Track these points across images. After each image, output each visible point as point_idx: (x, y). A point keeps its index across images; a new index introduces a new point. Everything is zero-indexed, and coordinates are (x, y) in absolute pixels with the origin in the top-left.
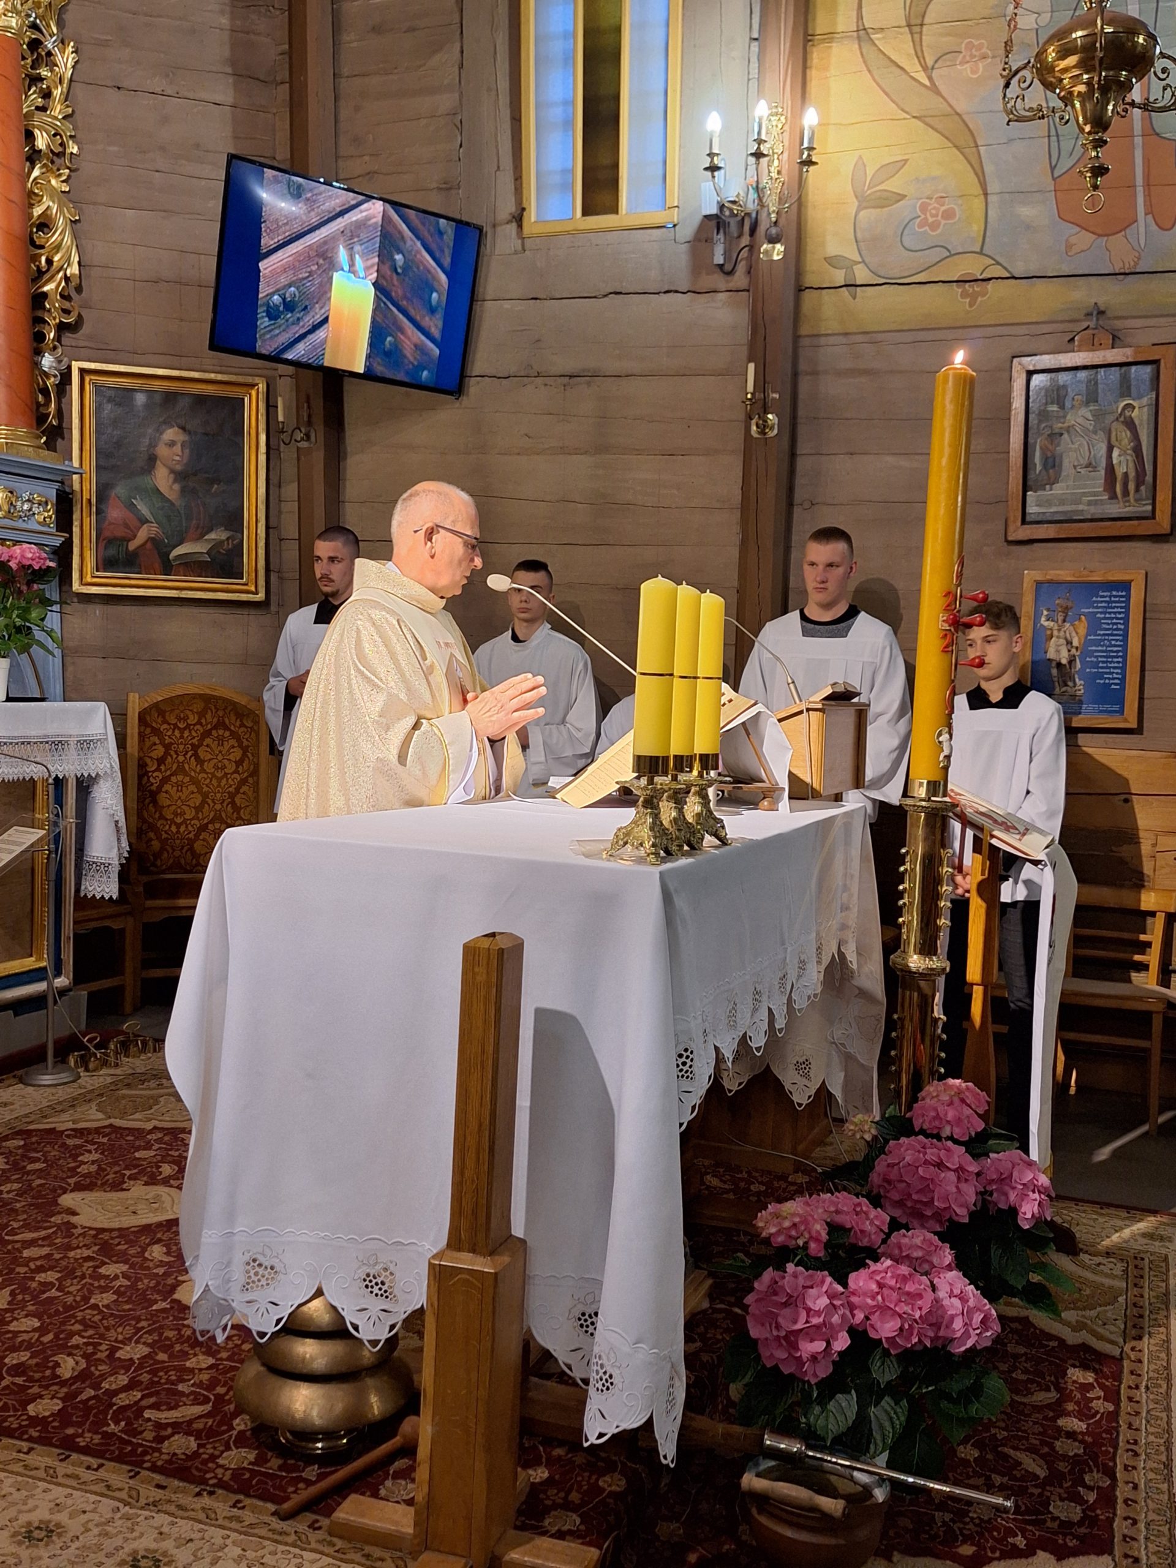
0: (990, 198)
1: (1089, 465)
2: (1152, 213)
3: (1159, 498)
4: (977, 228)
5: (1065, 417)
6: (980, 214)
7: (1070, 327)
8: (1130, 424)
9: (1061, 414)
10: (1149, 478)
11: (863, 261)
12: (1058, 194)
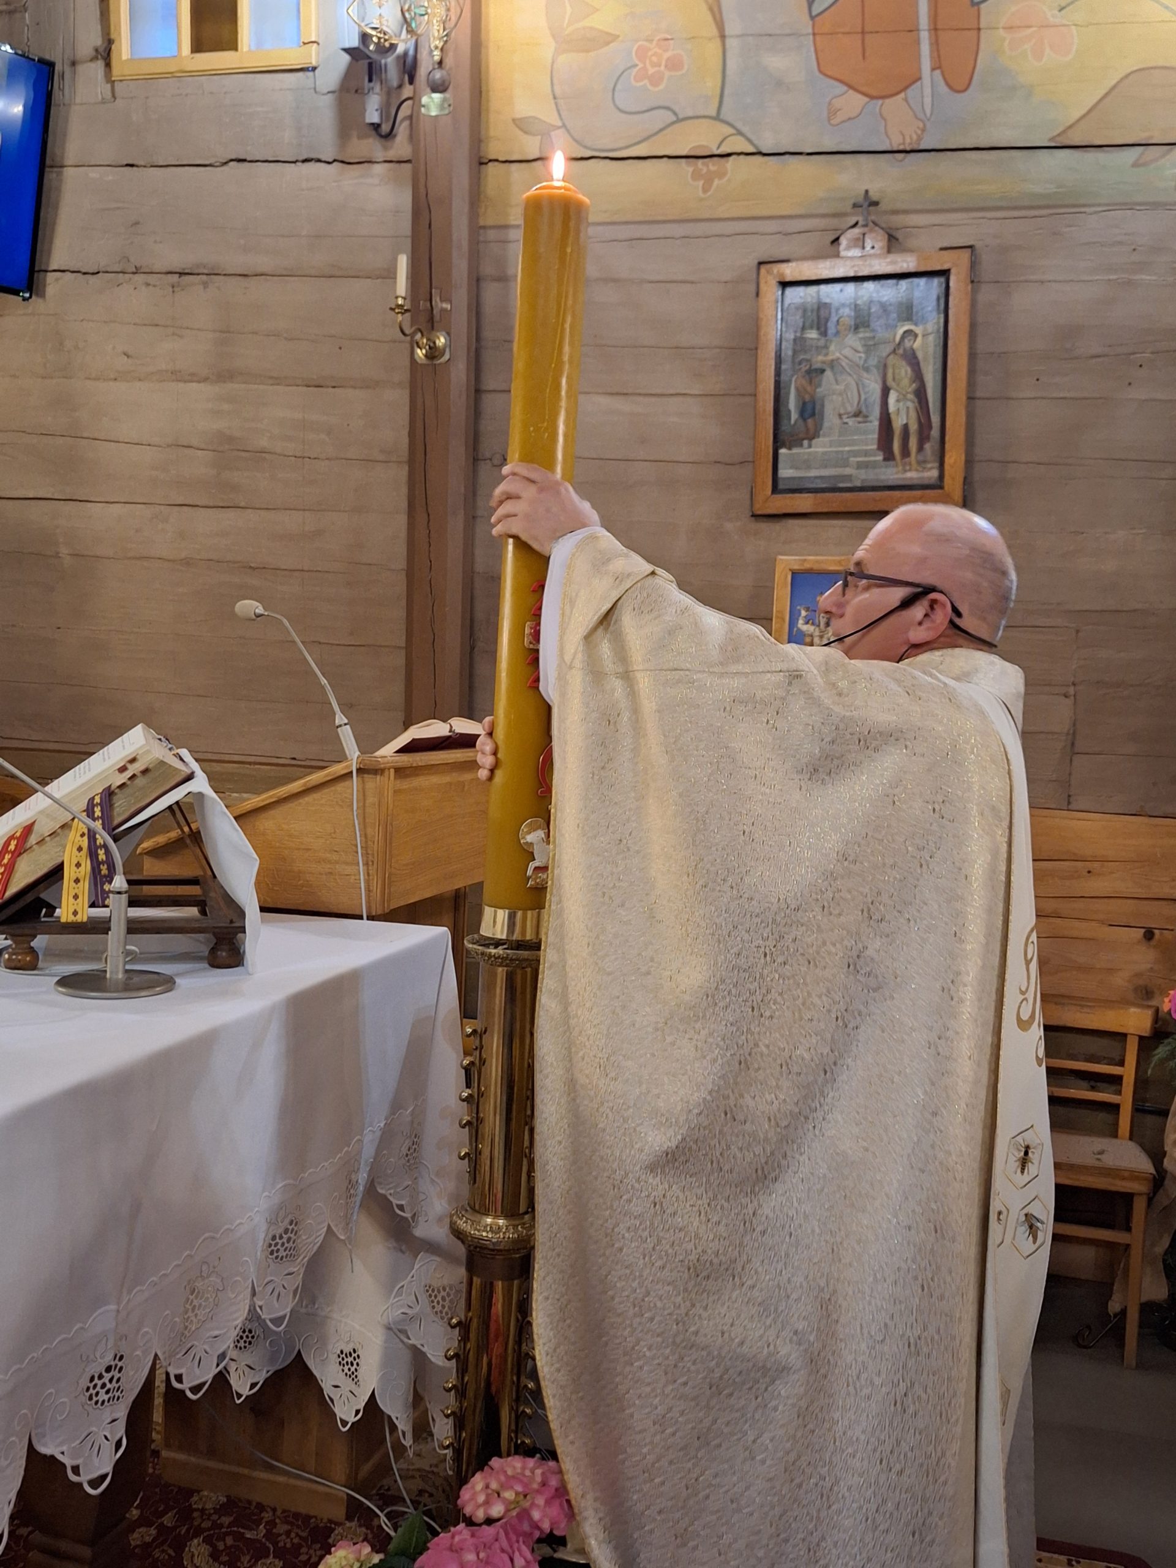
0: (728, 41)
1: (857, 414)
2: (939, 68)
3: (949, 460)
4: (712, 85)
5: (826, 347)
6: (715, 63)
7: (834, 222)
8: (912, 359)
9: (822, 342)
10: (935, 432)
11: (564, 126)
12: (818, 38)
